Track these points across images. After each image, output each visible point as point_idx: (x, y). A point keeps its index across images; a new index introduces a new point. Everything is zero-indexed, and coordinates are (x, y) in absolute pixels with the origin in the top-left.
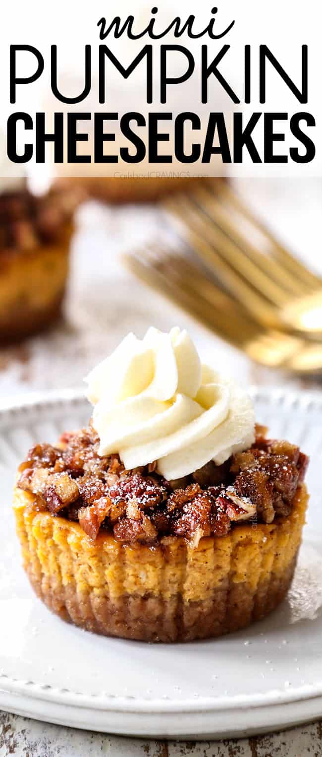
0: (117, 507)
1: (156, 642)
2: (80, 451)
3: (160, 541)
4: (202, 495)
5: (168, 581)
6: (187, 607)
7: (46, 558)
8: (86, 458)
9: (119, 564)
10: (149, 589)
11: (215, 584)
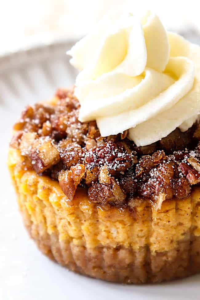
0: (92, 172)
1: (128, 284)
2: (64, 116)
3: (127, 203)
4: (166, 161)
5: (136, 236)
6: (154, 257)
7: (34, 210)
8: (69, 123)
9: (93, 221)
10: (120, 242)
11: (178, 237)
